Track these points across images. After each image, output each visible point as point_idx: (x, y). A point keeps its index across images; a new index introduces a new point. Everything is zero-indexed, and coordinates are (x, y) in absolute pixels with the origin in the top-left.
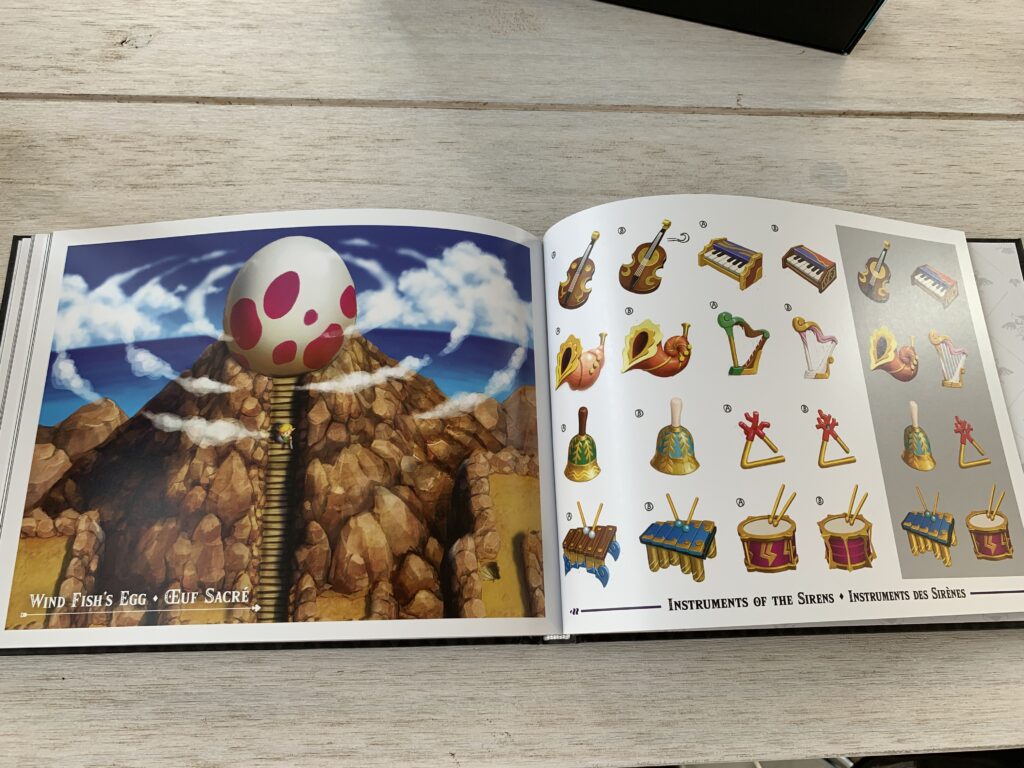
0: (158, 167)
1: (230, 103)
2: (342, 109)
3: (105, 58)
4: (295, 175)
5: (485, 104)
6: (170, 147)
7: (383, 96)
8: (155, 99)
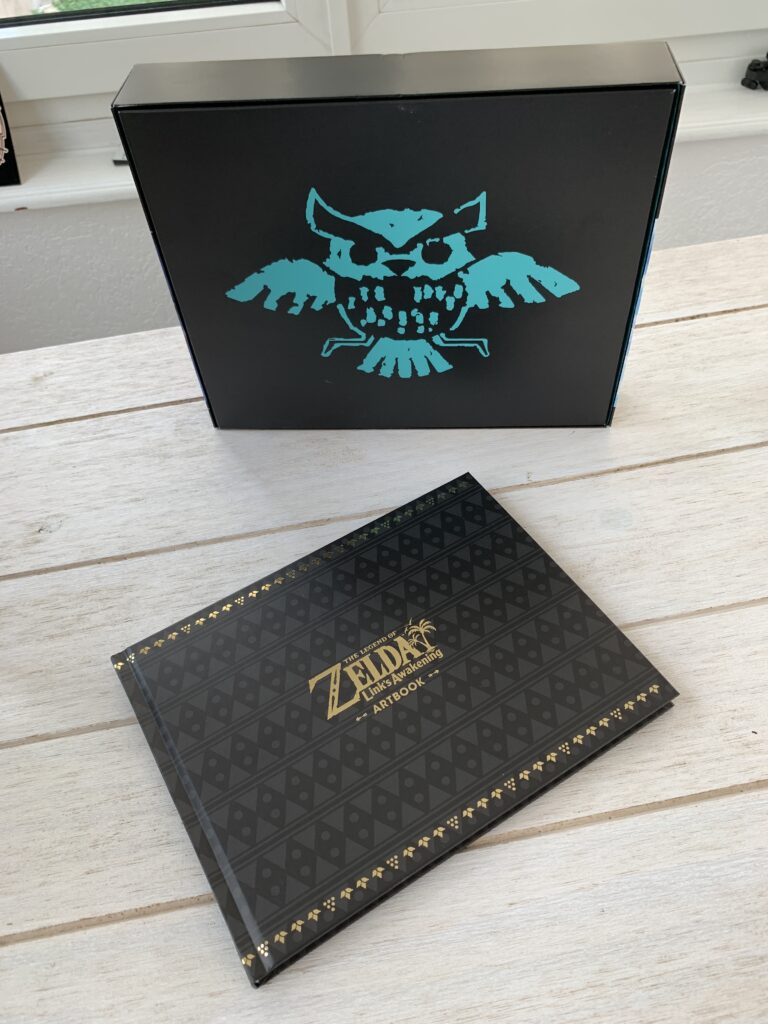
0: (69, 618)
1: (125, 558)
2: (216, 546)
3: (26, 545)
4: (180, 604)
5: (329, 520)
6: (79, 601)
7: (247, 530)
8: (66, 567)
